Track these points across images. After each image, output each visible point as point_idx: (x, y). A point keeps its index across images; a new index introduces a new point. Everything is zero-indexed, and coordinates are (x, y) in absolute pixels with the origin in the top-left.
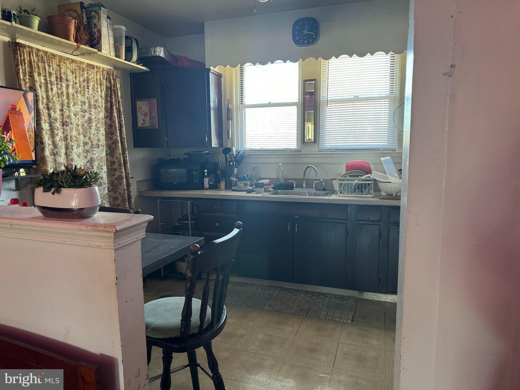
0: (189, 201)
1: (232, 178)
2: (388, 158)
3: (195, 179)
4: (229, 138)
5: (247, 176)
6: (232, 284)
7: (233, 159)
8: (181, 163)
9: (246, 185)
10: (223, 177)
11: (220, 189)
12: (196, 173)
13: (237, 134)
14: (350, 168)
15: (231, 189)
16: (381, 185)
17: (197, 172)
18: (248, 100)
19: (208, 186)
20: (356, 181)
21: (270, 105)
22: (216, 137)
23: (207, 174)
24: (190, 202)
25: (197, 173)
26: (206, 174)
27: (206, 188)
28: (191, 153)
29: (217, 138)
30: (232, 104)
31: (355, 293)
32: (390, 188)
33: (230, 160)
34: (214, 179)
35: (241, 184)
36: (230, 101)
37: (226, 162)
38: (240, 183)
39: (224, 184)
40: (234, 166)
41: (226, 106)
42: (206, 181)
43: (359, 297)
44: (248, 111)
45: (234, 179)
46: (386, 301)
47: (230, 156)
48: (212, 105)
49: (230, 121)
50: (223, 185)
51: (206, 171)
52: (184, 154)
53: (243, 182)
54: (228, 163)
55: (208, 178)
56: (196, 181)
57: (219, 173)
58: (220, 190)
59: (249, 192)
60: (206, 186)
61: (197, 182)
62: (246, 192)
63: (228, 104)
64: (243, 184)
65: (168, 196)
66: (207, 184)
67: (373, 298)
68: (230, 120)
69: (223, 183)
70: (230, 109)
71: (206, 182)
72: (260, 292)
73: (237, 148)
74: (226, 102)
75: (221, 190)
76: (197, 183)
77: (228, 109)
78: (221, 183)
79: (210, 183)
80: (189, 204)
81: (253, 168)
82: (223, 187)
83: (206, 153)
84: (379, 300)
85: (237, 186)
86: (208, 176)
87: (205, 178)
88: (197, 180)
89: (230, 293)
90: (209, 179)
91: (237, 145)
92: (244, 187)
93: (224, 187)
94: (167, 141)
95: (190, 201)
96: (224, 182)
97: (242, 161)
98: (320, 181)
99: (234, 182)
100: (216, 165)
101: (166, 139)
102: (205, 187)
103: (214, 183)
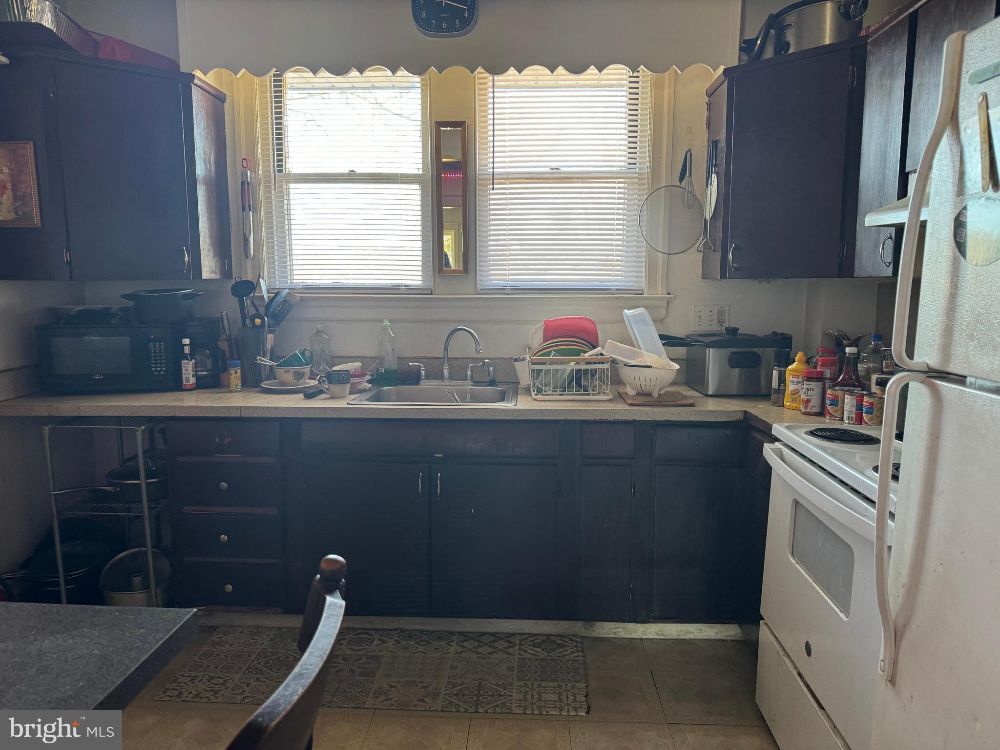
0: (140, 426)
1: (261, 360)
2: (641, 310)
3: (156, 363)
4: (247, 256)
5: (303, 354)
6: (268, 635)
7: (262, 311)
8: (114, 321)
9: (299, 376)
10: (236, 357)
11: (229, 386)
12: (158, 349)
13: (271, 248)
14: (552, 332)
15: (260, 386)
16: (626, 373)
17: (160, 345)
18: (295, 163)
19: (193, 380)
20: (572, 363)
21: (352, 177)
22: (211, 254)
23: (191, 350)
24: (142, 431)
25: (163, 348)
26: (187, 350)
27: (188, 387)
28: (142, 293)
29: (215, 256)
30: (254, 170)
31: (578, 627)
32: (648, 380)
33: (252, 311)
34: (209, 363)
35: (286, 375)
36: (248, 163)
37: (244, 316)
38: (285, 372)
39: (239, 374)
40: (266, 328)
41: (239, 173)
42: (188, 369)
43: (585, 635)
44: (296, 190)
45: (267, 362)
46: (644, 637)
47: (253, 302)
48: (200, 169)
49: (251, 212)
50: (235, 376)
51: (187, 341)
52: (123, 296)
53: (292, 369)
54: (248, 321)
55: (193, 361)
56: (158, 369)
57: (224, 345)
58: (228, 390)
59: (310, 395)
60: (188, 380)
61: (161, 370)
62: (302, 396)
63: (243, 169)
64: (291, 373)
65: (76, 414)
66: (191, 376)
67: (615, 633)
68: (250, 210)
69: (236, 372)
70: (248, 182)
71: (186, 370)
72: (349, 652)
73: (269, 283)
74: (239, 164)
75: (231, 391)
76: (162, 373)
77: (243, 183)
78: (231, 374)
79: (200, 373)
80: (139, 435)
81: (316, 331)
82: (237, 382)
83: (185, 295)
84: (629, 636)
85: (276, 379)
86: (192, 355)
87: (186, 361)
88: (161, 367)
89: (266, 667)
90: (196, 363)
91: (269, 273)
92: (296, 381)
93: (240, 384)
94: (69, 263)
95: (143, 428)
96: (239, 371)
97: (285, 316)
98: (484, 363)
99: (268, 369)
100: (214, 325)
101: (66, 257)
102: (184, 383)
103: (210, 372)
